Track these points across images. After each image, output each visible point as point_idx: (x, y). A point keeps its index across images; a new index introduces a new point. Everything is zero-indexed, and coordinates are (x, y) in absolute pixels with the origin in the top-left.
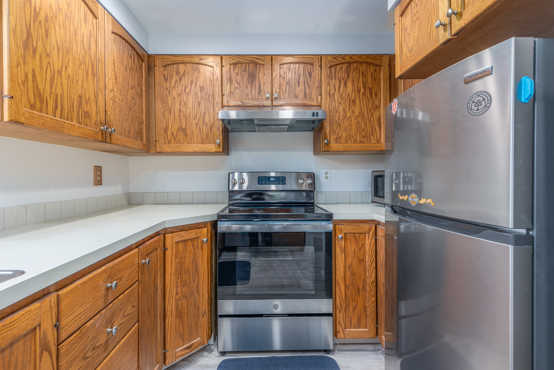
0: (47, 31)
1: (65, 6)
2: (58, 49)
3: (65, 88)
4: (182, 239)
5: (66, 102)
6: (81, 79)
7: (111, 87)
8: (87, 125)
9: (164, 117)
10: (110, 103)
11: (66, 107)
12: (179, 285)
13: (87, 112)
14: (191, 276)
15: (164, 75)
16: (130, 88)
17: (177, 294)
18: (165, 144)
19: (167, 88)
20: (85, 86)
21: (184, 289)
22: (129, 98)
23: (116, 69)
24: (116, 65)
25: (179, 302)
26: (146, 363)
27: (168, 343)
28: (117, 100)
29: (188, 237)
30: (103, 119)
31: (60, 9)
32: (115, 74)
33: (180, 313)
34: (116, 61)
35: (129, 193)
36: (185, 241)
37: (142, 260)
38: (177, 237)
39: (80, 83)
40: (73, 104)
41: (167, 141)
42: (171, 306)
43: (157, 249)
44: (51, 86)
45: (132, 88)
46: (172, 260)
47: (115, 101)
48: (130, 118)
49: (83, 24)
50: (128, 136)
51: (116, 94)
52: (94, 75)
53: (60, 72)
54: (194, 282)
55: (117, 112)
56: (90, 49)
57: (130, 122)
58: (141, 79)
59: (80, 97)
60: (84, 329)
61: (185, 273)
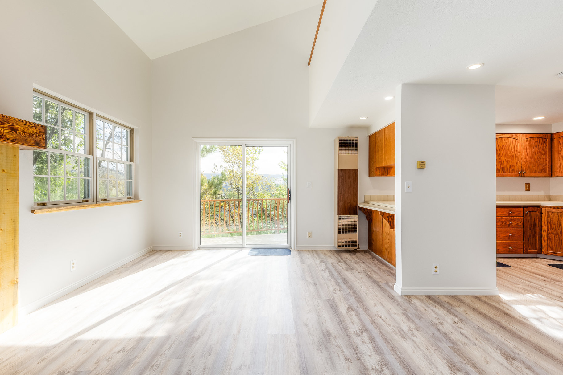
0: (500, 153)
1: (505, 143)
2: (503, 156)
3: (505, 165)
4: (551, 211)
5: (505, 168)
6: (510, 160)
7: (524, 158)
8: (513, 173)
9: (559, 161)
10: (524, 163)
11: (505, 170)
12: (550, 228)
13: (513, 169)
14: (557, 226)
15: (559, 142)
16: (536, 154)
17: (548, 231)
18: (560, 173)
19: (561, 147)
20: (512, 162)
21: (552, 230)
22: (536, 158)
23: (527, 150)
24: (527, 149)
25: (550, 235)
26: (529, 244)
27: (543, 246)
28: (528, 161)
29: (554, 211)
30: (520, 169)
31: (504, 146)
32: (527, 153)
33: (550, 238)
34: (527, 148)
35: (550, 195)
36: (553, 212)
37: (525, 211)
38: (547, 210)
39: (510, 162)
40: (508, 168)
41: (560, 171)
42: (544, 234)
43: (536, 211)
44: (501, 166)
45: (538, 153)
46: (545, 218)
47: (527, 162)
48: (536, 165)
49: (512, 144)
50: (535, 172)
51: (528, 159)
52: (516, 157)
53: (503, 162)
54: (559, 229)
55: (528, 165)
56: (514, 150)
57: (537, 167)
58: (545, 147)
59: (510, 166)
60: (502, 218)
61: (553, 224)
